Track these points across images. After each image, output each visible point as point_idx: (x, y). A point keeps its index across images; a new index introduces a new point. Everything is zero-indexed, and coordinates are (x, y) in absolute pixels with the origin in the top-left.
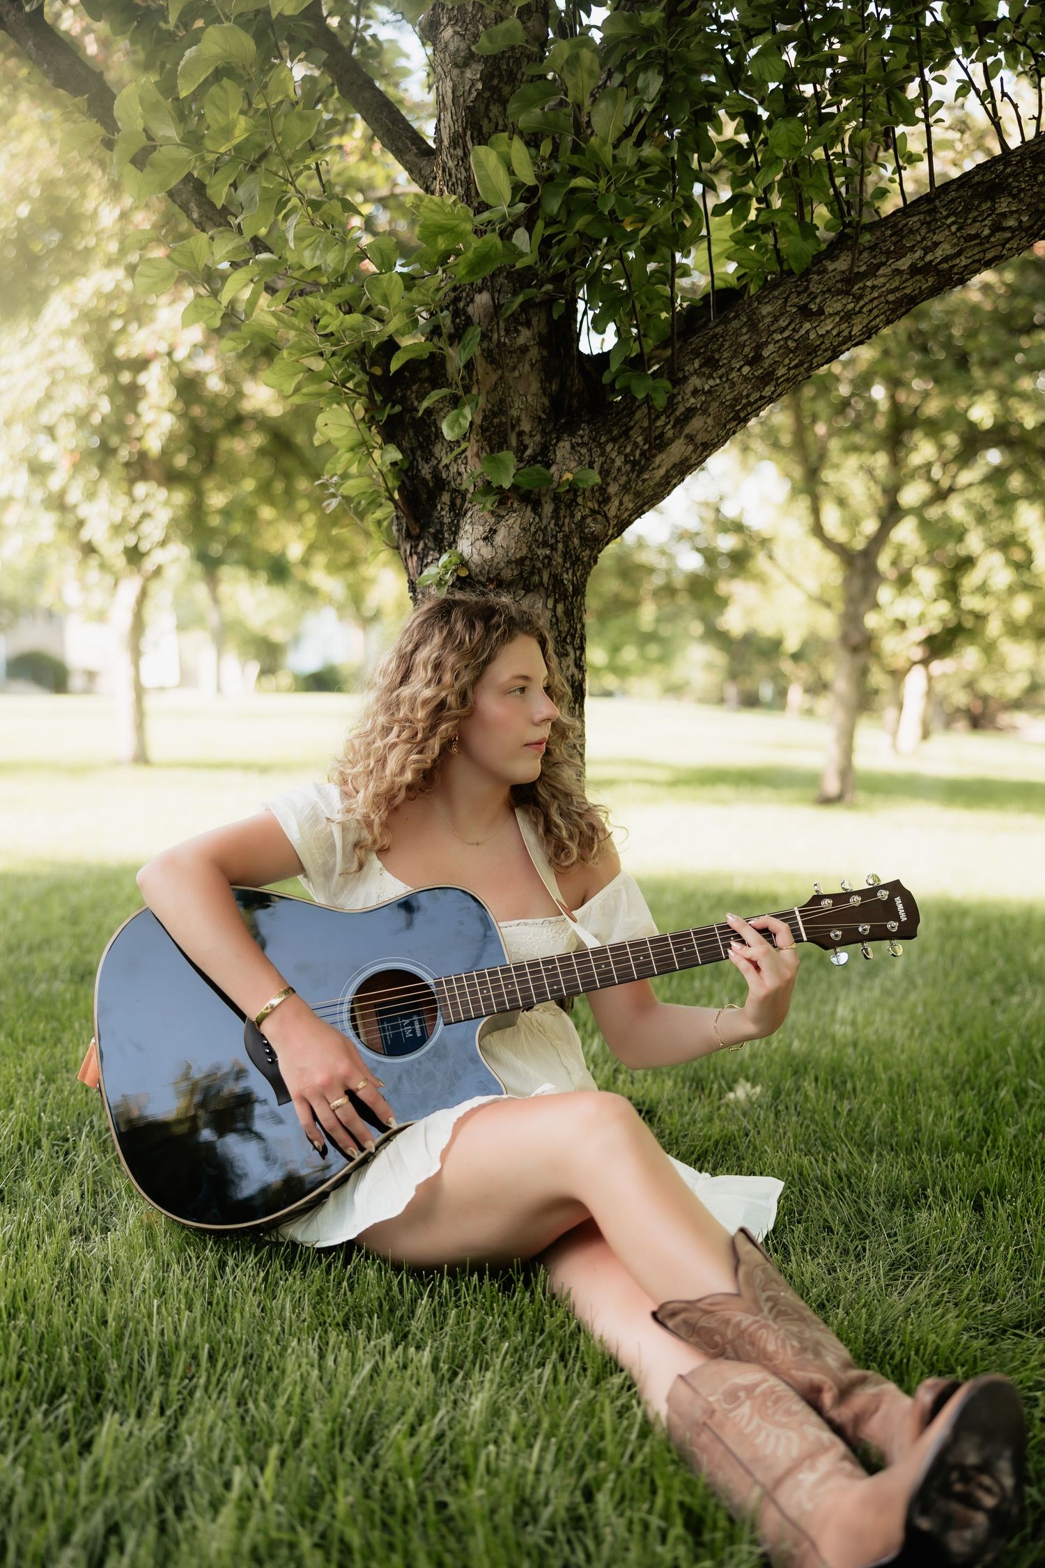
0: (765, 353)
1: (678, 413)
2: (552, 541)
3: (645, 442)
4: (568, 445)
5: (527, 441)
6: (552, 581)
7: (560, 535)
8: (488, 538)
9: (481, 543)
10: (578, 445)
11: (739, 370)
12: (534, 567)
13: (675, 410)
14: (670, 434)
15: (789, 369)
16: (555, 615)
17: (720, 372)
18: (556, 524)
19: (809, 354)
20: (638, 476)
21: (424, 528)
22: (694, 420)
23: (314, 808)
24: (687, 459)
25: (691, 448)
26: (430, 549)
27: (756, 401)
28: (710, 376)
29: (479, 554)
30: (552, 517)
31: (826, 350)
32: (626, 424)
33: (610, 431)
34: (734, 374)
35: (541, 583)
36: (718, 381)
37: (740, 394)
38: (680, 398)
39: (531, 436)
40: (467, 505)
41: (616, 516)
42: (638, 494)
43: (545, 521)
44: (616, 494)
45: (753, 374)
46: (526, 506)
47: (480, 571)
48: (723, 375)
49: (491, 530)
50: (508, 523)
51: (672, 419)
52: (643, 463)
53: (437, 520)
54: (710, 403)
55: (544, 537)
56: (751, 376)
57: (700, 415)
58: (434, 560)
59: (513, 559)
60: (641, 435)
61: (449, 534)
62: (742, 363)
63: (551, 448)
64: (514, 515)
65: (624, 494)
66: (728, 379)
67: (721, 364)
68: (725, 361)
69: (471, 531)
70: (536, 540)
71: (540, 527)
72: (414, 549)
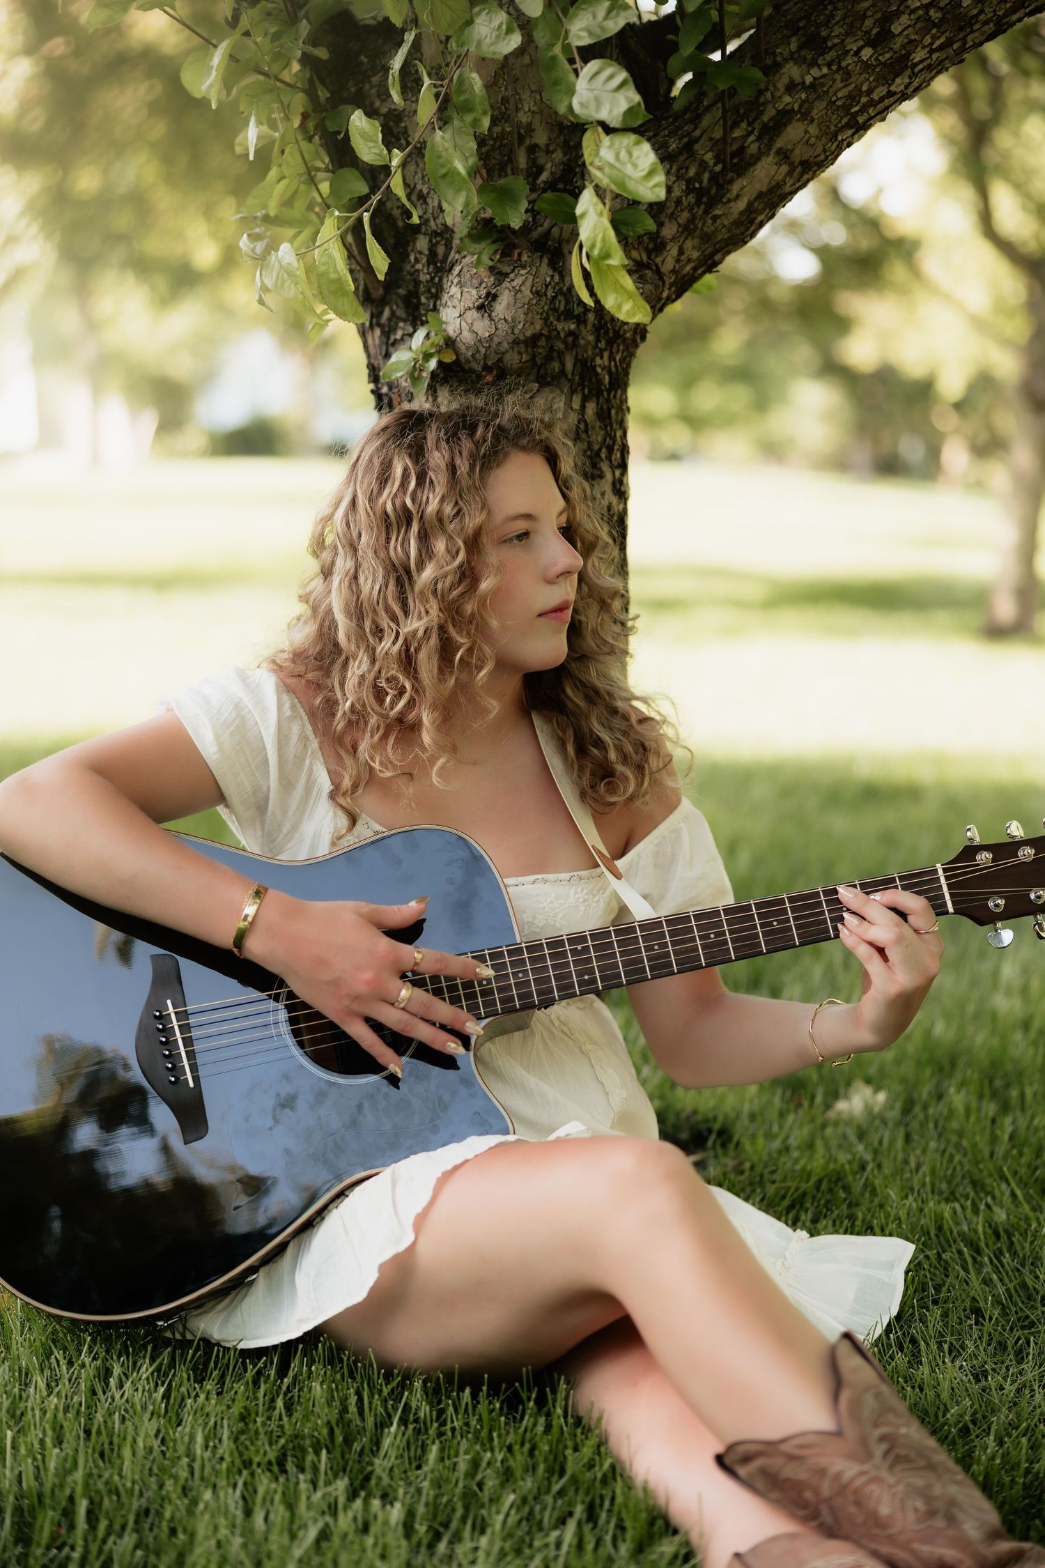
0: (896, 28)
1: (765, 118)
2: (578, 310)
3: (718, 160)
5: (541, 161)
6: (578, 369)
8: (485, 307)
9: (473, 314)
11: (857, 53)
12: (552, 349)
13: (762, 112)
14: (753, 149)
15: (931, 52)
16: (582, 420)
17: (828, 57)
19: (961, 29)
20: (706, 212)
21: (390, 287)
22: (789, 129)
23: (238, 707)
24: (779, 185)
25: (784, 169)
26: (400, 319)
27: (882, 99)
28: (814, 63)
29: (471, 330)
31: (986, 23)
32: (689, 134)
34: (849, 60)
35: (563, 372)
36: (825, 70)
37: (858, 89)
38: (769, 95)
39: (548, 152)
40: (453, 255)
41: (673, 271)
42: (706, 238)
44: (673, 239)
45: (877, 59)
46: (541, 257)
47: (473, 356)
48: (833, 61)
49: (488, 294)
50: (514, 284)
51: (757, 126)
52: (713, 192)
53: (409, 277)
54: (813, 102)
55: (566, 304)
56: (874, 63)
57: (798, 120)
58: (405, 338)
59: (522, 338)
60: (711, 150)
61: (427, 298)
62: (861, 43)
63: (578, 170)
64: (523, 272)
65: (686, 238)
66: (840, 68)
67: (829, 44)
68: (836, 41)
69: (459, 296)
70: (555, 310)
71: (561, 289)
72: (376, 319)
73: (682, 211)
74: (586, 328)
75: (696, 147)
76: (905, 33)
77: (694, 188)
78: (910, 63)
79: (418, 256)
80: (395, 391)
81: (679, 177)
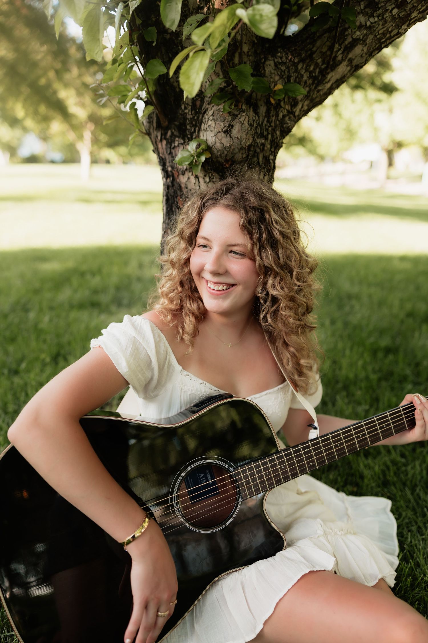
1: (346, 43)
2: (265, 133)
3: (323, 62)
4: (272, 63)
6: (264, 161)
7: (270, 129)
8: (227, 131)
9: (223, 134)
10: (279, 63)
11: (391, 11)
12: (255, 152)
13: (345, 39)
14: (340, 58)
17: (379, 12)
18: (268, 121)
20: (316, 88)
21: (171, 121)
22: (356, 48)
26: (176, 136)
28: (372, 15)
29: (221, 143)
30: (265, 116)
32: (311, 50)
33: (300, 55)
34: (387, 15)
35: (258, 162)
36: (376, 19)
37: (387, 30)
38: (350, 30)
39: (248, 56)
40: (205, 106)
42: (312, 99)
43: (261, 120)
44: (301, 100)
45: (398, 15)
46: (250, 108)
47: (220, 155)
48: (380, 14)
49: (230, 125)
50: (241, 120)
51: (343, 46)
52: (320, 78)
53: (180, 116)
54: (368, 36)
55: (261, 130)
56: (397, 17)
57: (361, 44)
58: (180, 145)
59: (244, 146)
60: (321, 58)
61: (190, 127)
62: (393, 6)
63: (261, 65)
64: (244, 114)
65: (306, 100)
66: (383, 18)
67: (379, 6)
68: (382, 4)
69: (214, 125)
70: (257, 133)
71: (259, 123)
72: (164, 136)
73: (307, 87)
74: (267, 141)
75: (314, 56)
76: (412, 2)
77: (313, 76)
78: (410, 18)
79: (186, 106)
80: (176, 170)
81: (306, 70)
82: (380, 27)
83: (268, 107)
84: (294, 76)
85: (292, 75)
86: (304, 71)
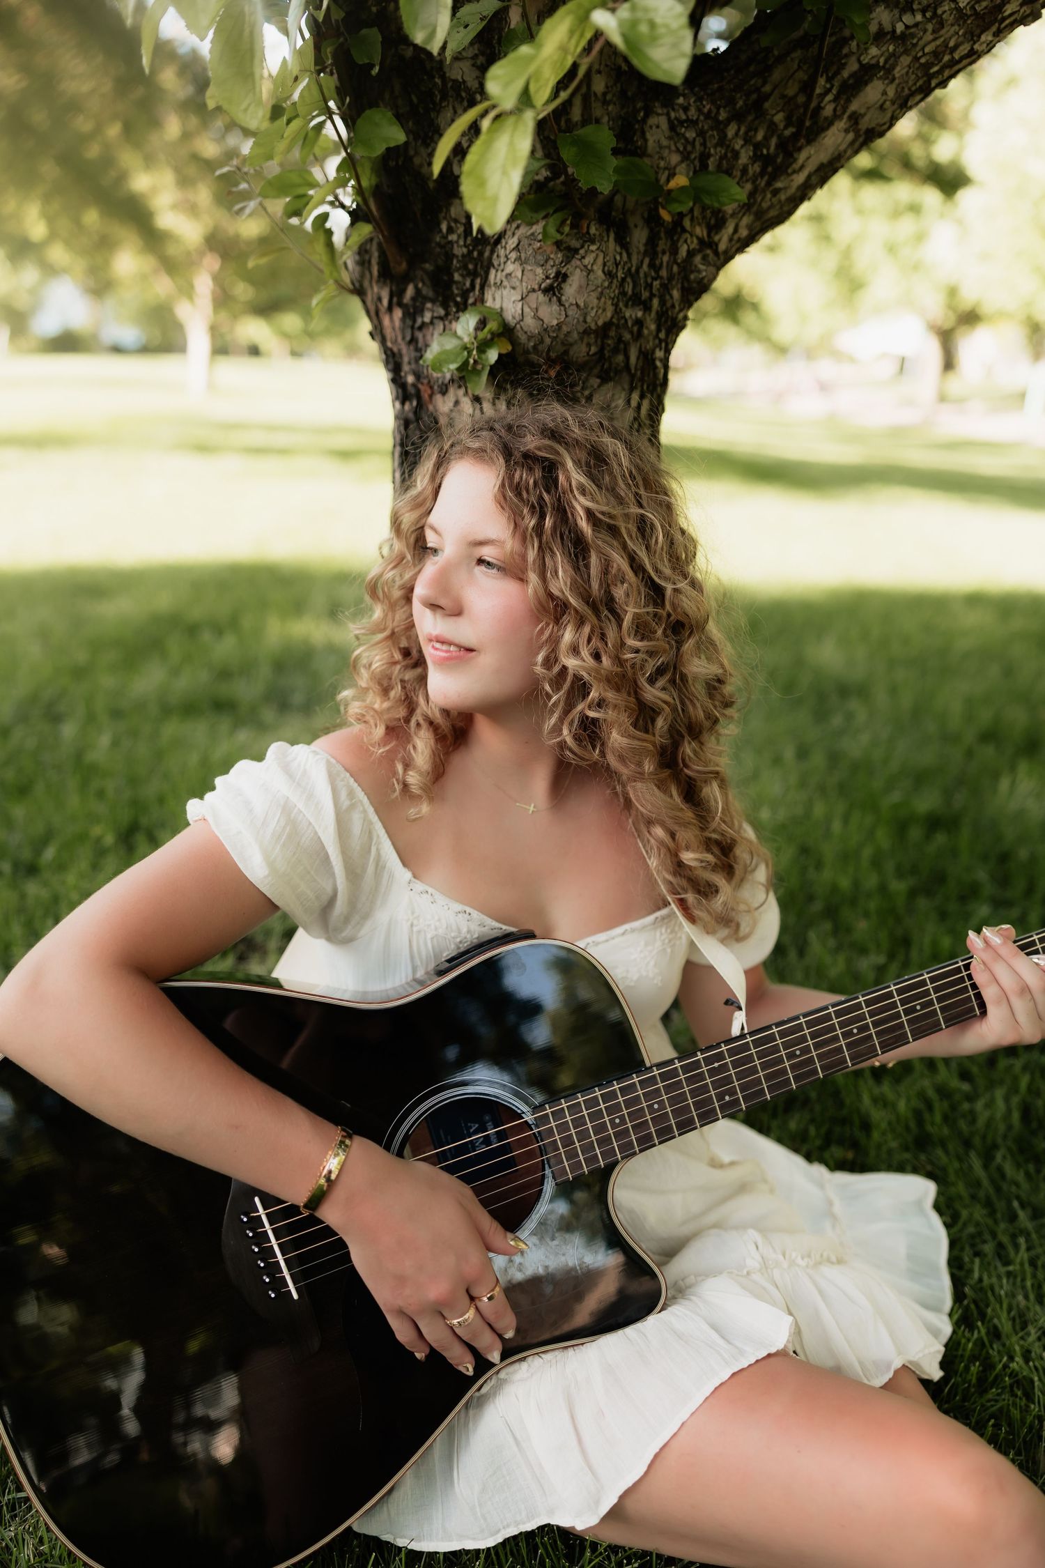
1: (845, 74)
2: (645, 295)
3: (789, 122)
4: (663, 121)
6: (640, 363)
7: (656, 284)
8: (553, 290)
9: (541, 297)
10: (681, 123)
12: (620, 340)
13: (843, 66)
14: (828, 110)
16: (637, 418)
18: (651, 265)
20: (769, 184)
21: (414, 261)
22: (868, 89)
26: (426, 299)
28: (908, 8)
29: (536, 317)
30: (645, 253)
32: (758, 90)
33: (731, 102)
35: (627, 366)
36: (919, 17)
37: (945, 44)
38: (854, 44)
39: (605, 103)
41: (725, 251)
43: (634, 262)
44: (733, 215)
45: (973, 8)
46: (608, 231)
47: (535, 347)
48: (929, 6)
49: (558, 274)
50: (586, 261)
51: (836, 83)
52: (779, 160)
53: (438, 250)
54: (899, 57)
55: (634, 288)
56: (969, 13)
57: (879, 79)
58: (436, 321)
59: (593, 327)
60: (782, 110)
61: (462, 275)
63: (637, 126)
64: (593, 248)
65: (744, 215)
66: (935, 14)
69: (519, 274)
70: (624, 293)
71: (629, 269)
72: (396, 298)
73: (747, 181)
74: (650, 315)
75: (767, 105)
77: (762, 154)
78: (1000, 16)
79: (453, 224)
80: (425, 381)
81: (747, 141)
82: (929, 37)
83: (651, 230)
84: (716, 153)
85: (712, 151)
86: (741, 142)
